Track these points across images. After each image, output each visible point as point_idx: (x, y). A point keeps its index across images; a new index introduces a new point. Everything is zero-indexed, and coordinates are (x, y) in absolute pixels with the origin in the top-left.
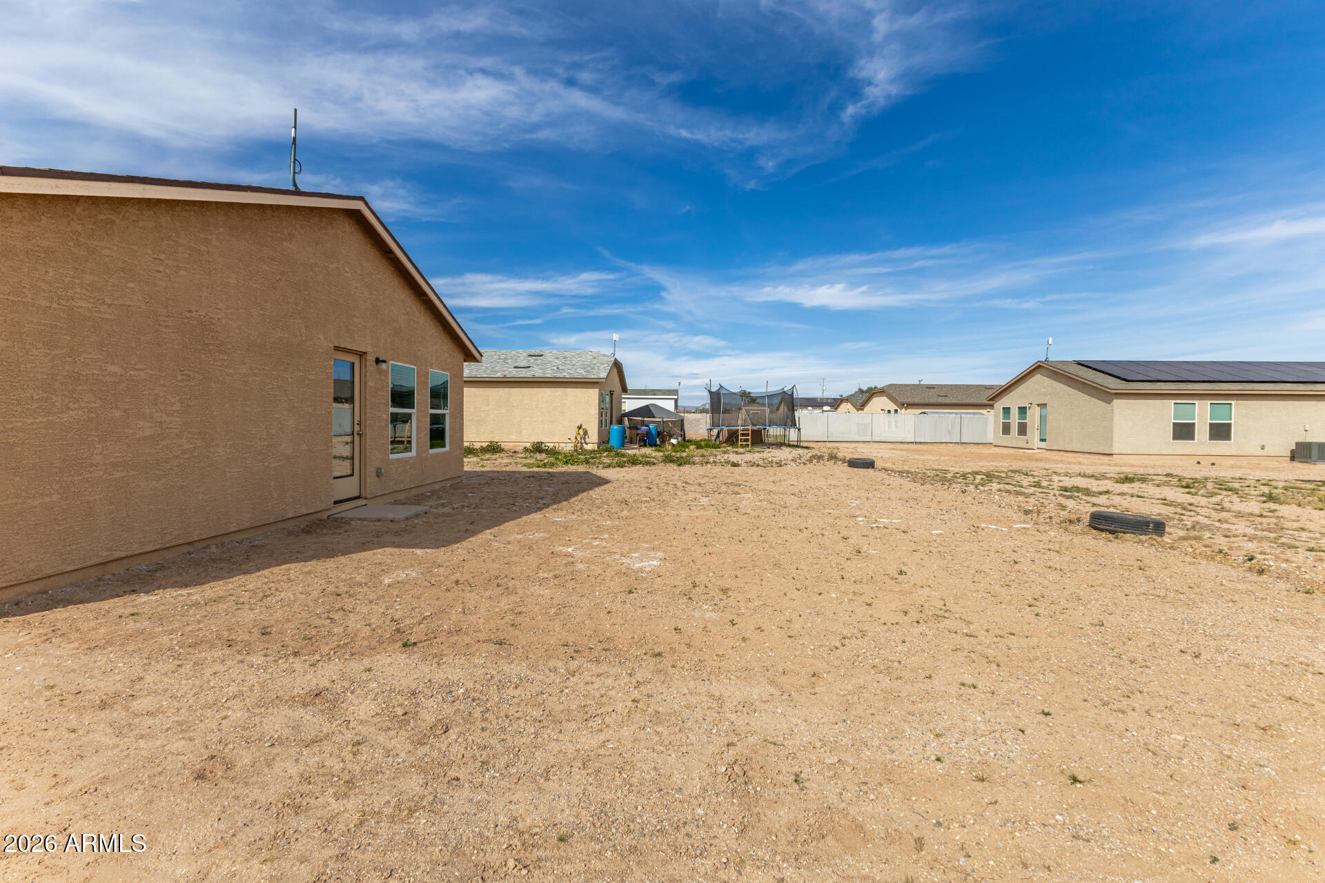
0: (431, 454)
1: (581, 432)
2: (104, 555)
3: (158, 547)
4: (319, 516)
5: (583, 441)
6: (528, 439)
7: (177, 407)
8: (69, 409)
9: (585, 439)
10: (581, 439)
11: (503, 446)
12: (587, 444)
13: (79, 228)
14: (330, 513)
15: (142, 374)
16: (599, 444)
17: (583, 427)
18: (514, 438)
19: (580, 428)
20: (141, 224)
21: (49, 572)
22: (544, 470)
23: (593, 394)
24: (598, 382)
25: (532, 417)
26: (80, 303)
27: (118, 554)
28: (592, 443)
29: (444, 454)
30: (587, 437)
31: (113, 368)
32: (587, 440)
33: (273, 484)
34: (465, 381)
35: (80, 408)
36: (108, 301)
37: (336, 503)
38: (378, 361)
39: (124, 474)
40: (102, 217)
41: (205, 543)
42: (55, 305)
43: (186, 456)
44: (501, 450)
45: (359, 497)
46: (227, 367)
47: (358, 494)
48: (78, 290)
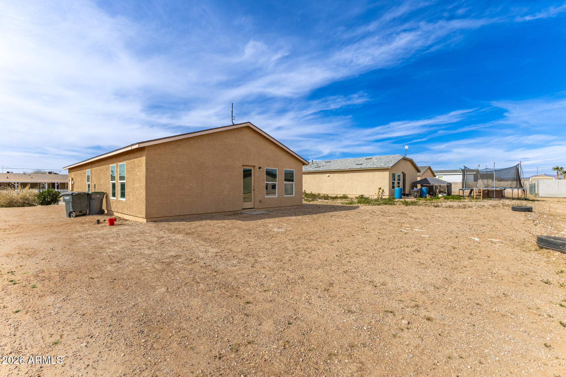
0: (285, 197)
1: (381, 191)
2: (178, 214)
3: (190, 214)
4: (238, 212)
5: (382, 195)
6: (358, 193)
7: (195, 183)
8: (171, 183)
9: (383, 194)
10: (381, 194)
11: (349, 196)
12: (384, 196)
13: (174, 147)
14: (241, 211)
15: (187, 175)
16: (389, 196)
17: (382, 188)
18: (354, 193)
19: (380, 189)
20: (186, 143)
21: (167, 215)
22: (348, 205)
23: (386, 174)
24: (388, 169)
25: (361, 185)
26: (174, 162)
27: (181, 214)
28: (386, 195)
29: (292, 196)
30: (384, 193)
31: (180, 175)
32: (384, 194)
33: (221, 202)
34: (303, 173)
35: (174, 183)
36: (179, 161)
37: (243, 209)
38: (260, 168)
39: (182, 197)
40: (178, 144)
41: (203, 214)
42: (169, 163)
43: (197, 194)
44: (348, 198)
45: (254, 208)
46: (208, 173)
47: (253, 207)
48: (173, 159)
